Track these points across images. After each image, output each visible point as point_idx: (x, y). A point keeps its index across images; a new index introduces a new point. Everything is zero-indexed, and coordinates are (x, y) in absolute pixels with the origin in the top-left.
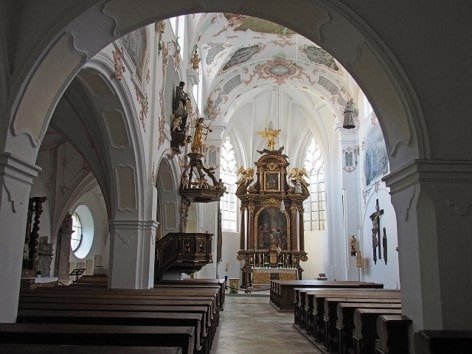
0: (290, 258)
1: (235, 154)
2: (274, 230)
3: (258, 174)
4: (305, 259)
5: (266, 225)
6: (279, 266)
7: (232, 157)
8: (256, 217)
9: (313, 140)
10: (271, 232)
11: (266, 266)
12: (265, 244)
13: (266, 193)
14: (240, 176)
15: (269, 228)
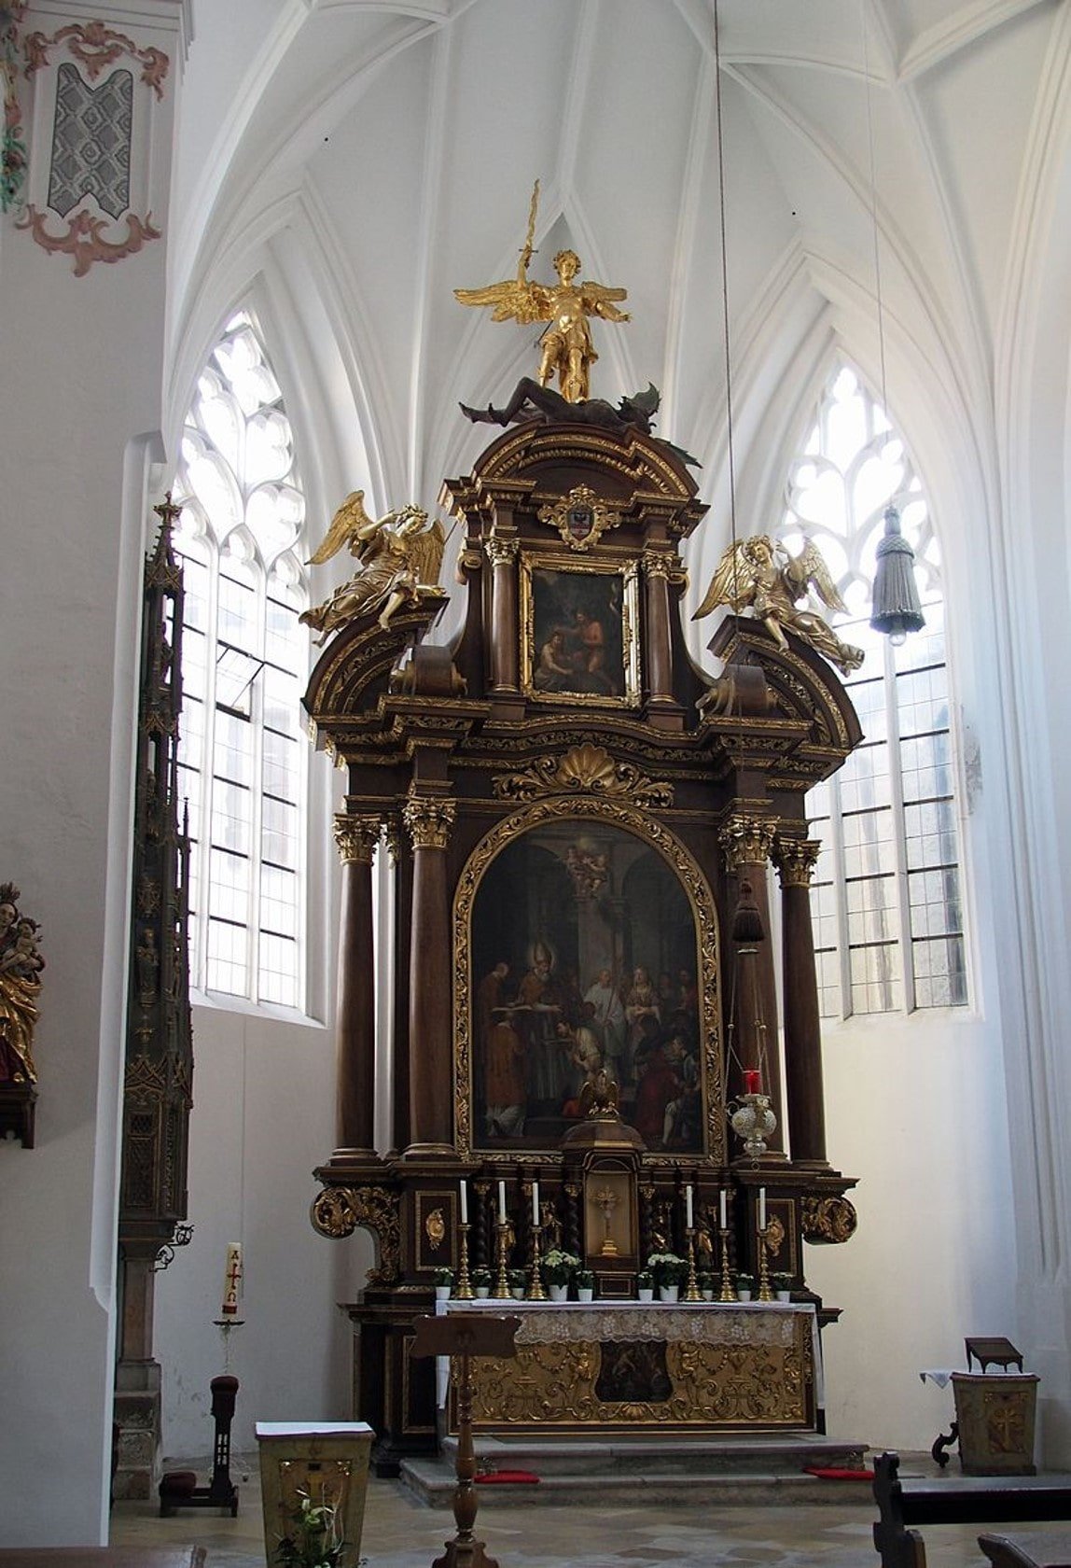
0: (741, 1212)
1: (299, 452)
2: (597, 995)
3: (475, 575)
4: (839, 1225)
5: (538, 958)
6: (661, 1277)
7: (280, 466)
8: (466, 894)
9: (845, 384)
10: (580, 1014)
11: (551, 1278)
12: (531, 1108)
13: (533, 709)
14: (344, 568)
15: (565, 983)
